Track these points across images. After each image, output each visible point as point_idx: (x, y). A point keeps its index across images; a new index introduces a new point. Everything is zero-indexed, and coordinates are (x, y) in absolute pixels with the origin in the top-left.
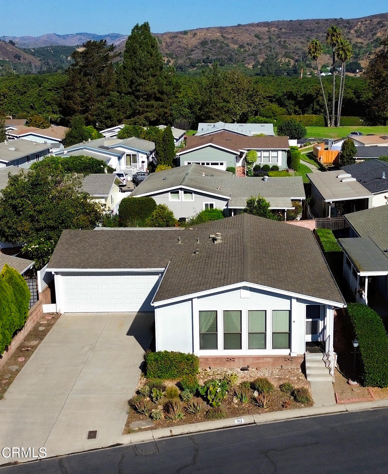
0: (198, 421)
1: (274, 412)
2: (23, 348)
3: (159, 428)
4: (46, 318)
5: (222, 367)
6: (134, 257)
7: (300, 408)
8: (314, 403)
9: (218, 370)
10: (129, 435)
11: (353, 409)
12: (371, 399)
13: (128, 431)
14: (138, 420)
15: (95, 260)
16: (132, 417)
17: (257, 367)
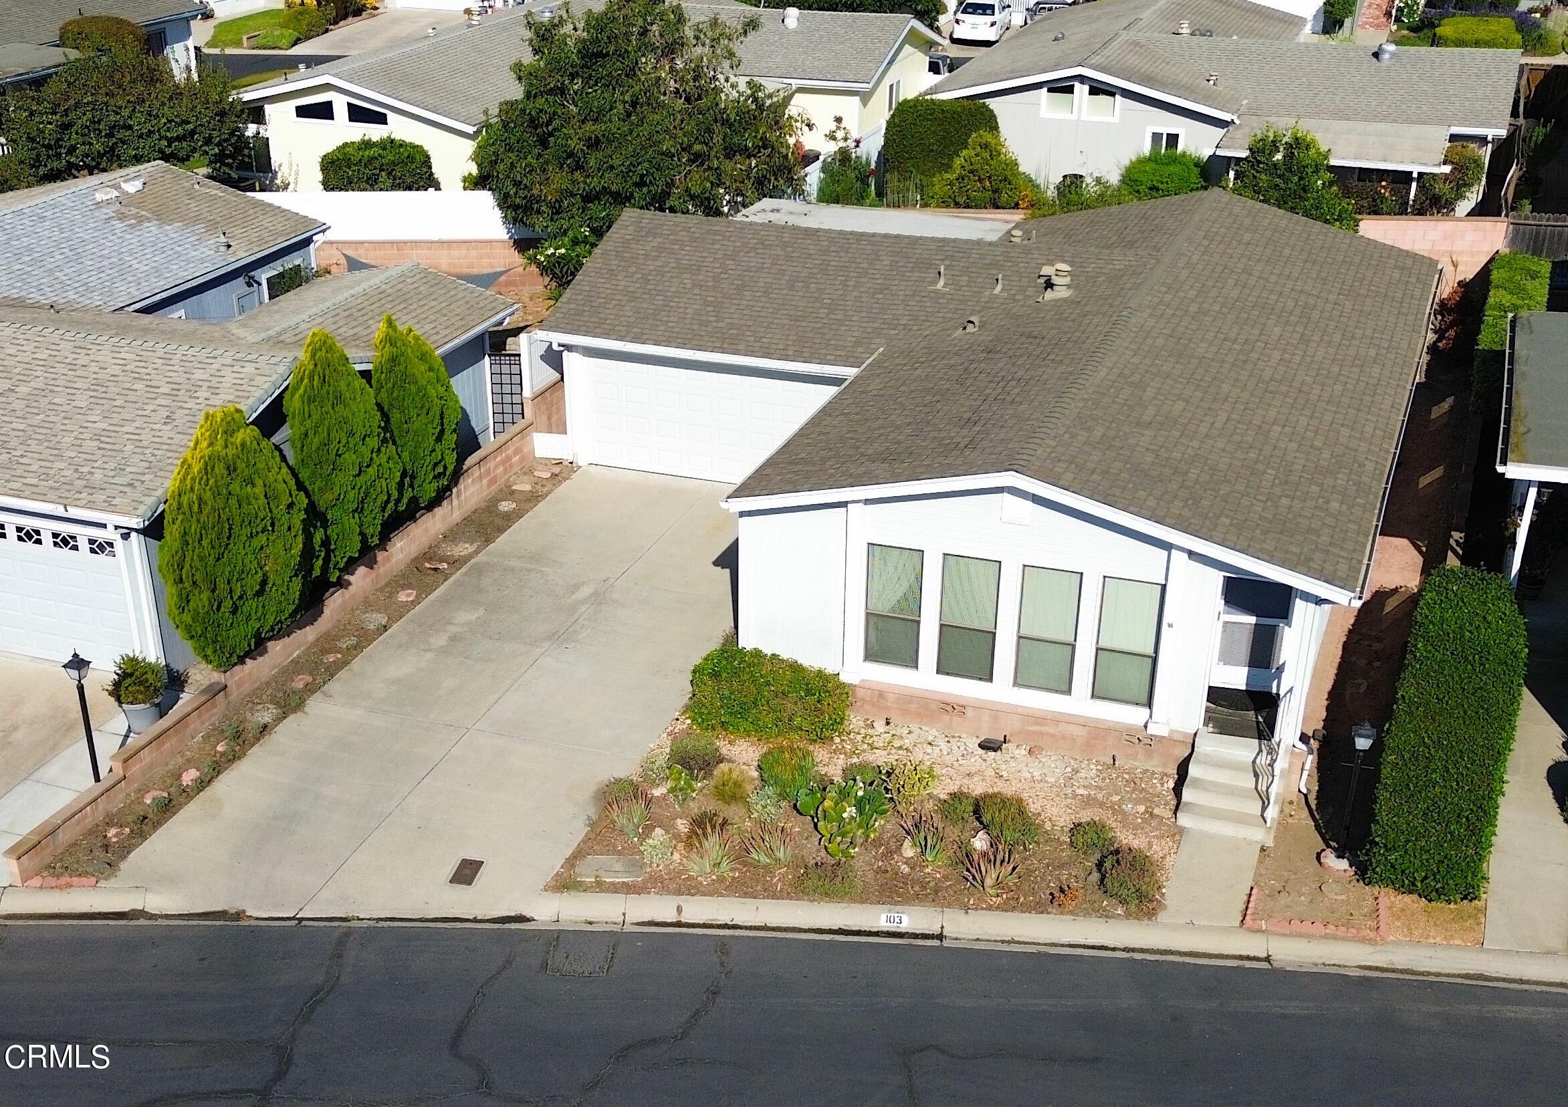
0: (771, 894)
1: (1016, 914)
2: (430, 560)
3: (649, 893)
4: (536, 473)
5: (926, 724)
6: (786, 322)
7: (1107, 917)
8: (1165, 907)
9: (910, 732)
10: (558, 895)
11: (1293, 958)
12: (1372, 935)
13: (565, 883)
14: (608, 853)
15: (675, 319)
16: (595, 840)
17: (1033, 744)
